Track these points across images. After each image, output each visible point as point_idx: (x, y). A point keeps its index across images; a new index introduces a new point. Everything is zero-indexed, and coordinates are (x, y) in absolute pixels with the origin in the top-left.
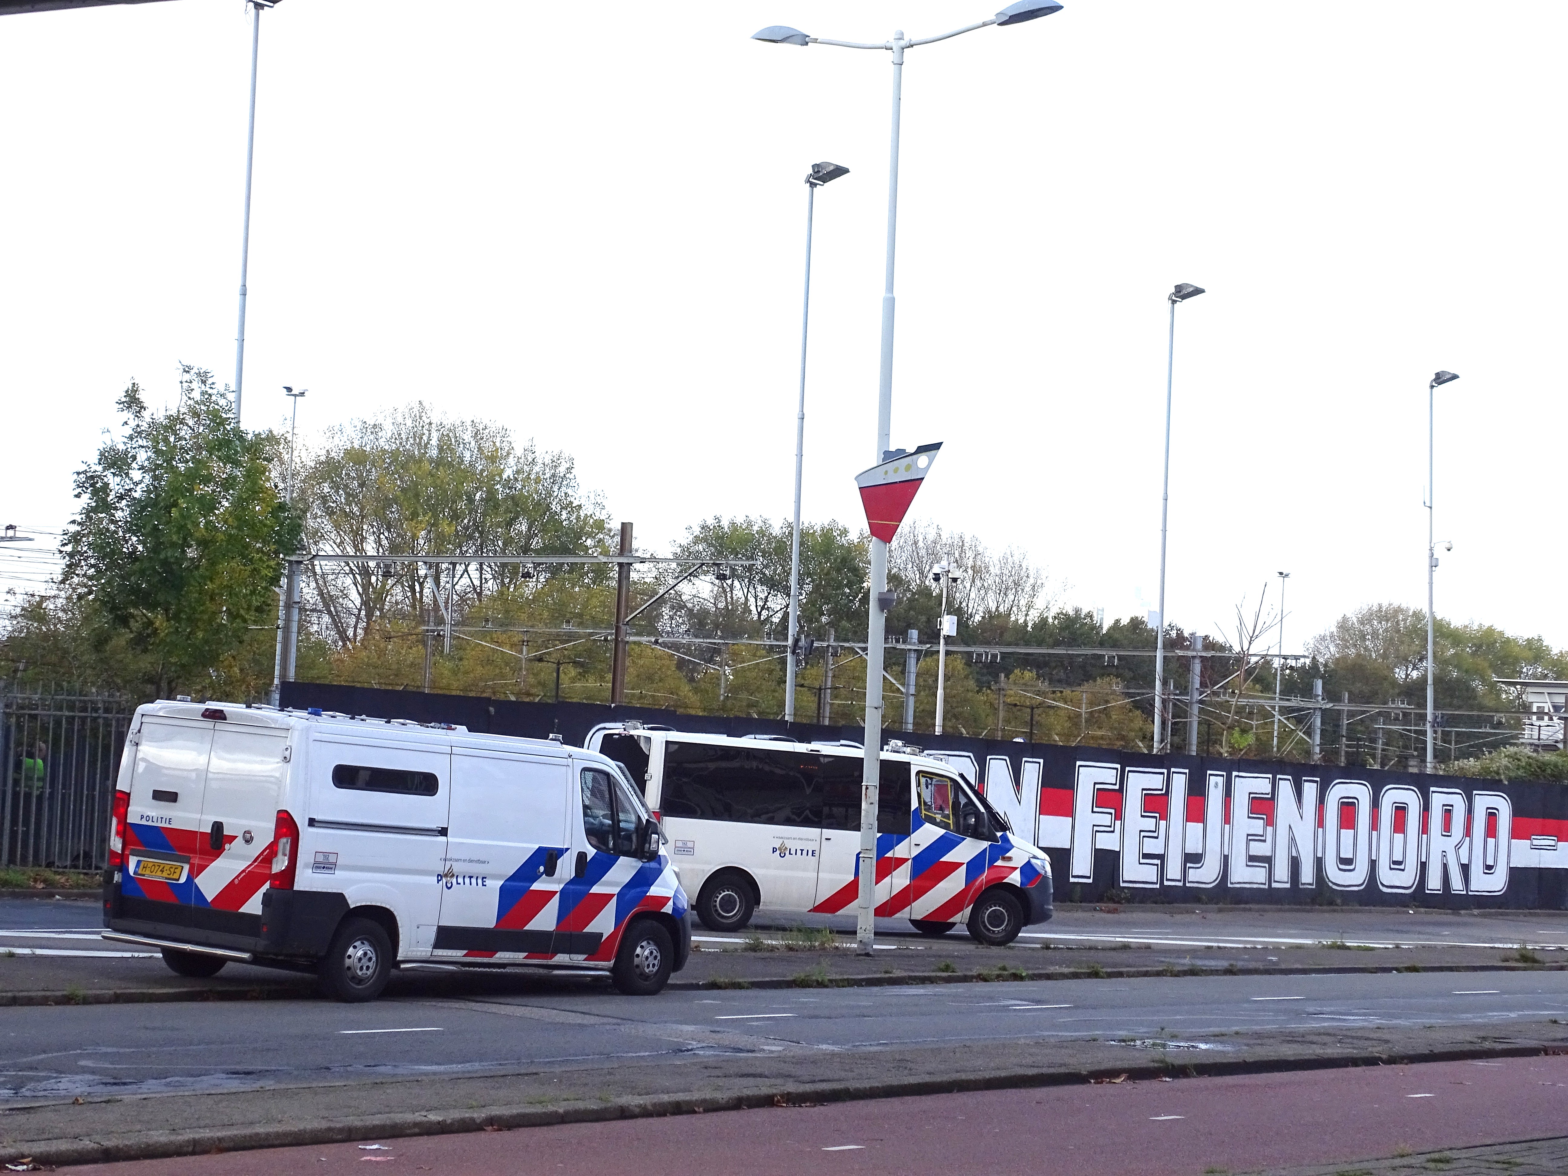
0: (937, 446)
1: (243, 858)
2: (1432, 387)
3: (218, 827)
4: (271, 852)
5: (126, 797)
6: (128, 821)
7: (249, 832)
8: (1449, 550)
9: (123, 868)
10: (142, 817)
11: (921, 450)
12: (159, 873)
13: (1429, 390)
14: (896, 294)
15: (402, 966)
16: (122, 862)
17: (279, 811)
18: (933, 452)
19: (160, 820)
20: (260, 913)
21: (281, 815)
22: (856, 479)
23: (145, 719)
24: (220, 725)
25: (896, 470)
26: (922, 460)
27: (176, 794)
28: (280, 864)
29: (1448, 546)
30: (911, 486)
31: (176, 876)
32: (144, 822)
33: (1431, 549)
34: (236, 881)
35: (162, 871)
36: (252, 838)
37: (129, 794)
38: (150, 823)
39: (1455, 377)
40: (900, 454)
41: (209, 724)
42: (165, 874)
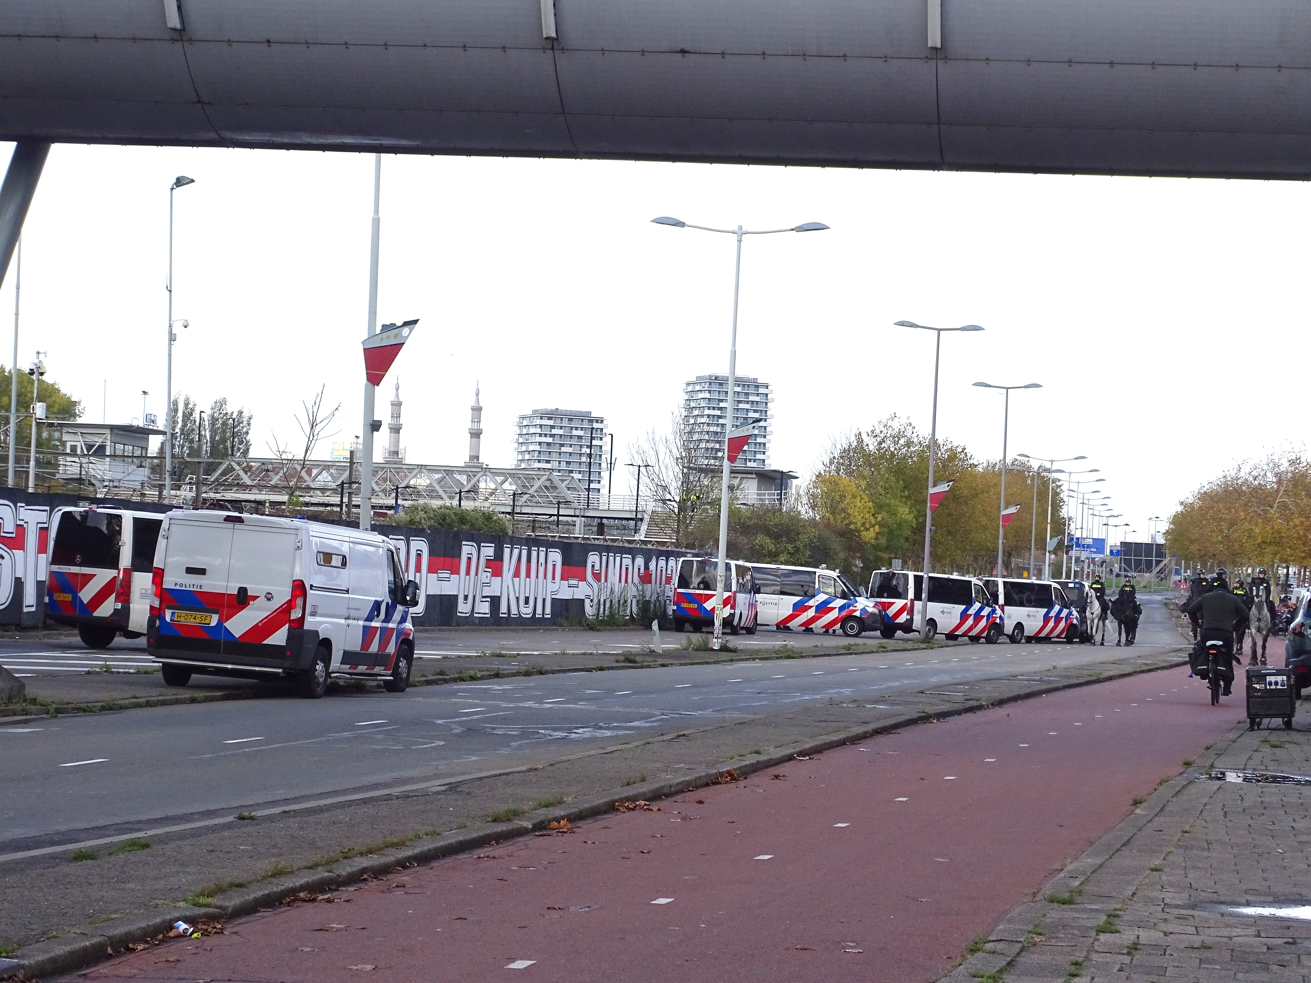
0: (415, 322)
1: (265, 610)
2: (172, 189)
3: (243, 590)
4: (290, 605)
5: (161, 572)
6: (164, 587)
7: (269, 593)
8: (186, 327)
9: (163, 619)
10: (176, 584)
11: (406, 324)
12: (192, 620)
13: (169, 191)
14: (380, 215)
15: (333, 675)
16: (160, 613)
17: (294, 581)
18: (412, 326)
19: (192, 586)
20: (285, 644)
21: (295, 583)
22: (362, 343)
23: (172, 521)
24: (238, 526)
25: (388, 337)
26: (406, 331)
27: (205, 570)
28: (296, 614)
29: (185, 324)
30: (396, 348)
31: (207, 622)
32: (178, 587)
33: (170, 326)
34: (260, 624)
35: (195, 618)
36: (272, 597)
37: (163, 570)
38: (183, 588)
39: (193, 181)
40: (392, 326)
41: (230, 525)
42: (197, 621)
